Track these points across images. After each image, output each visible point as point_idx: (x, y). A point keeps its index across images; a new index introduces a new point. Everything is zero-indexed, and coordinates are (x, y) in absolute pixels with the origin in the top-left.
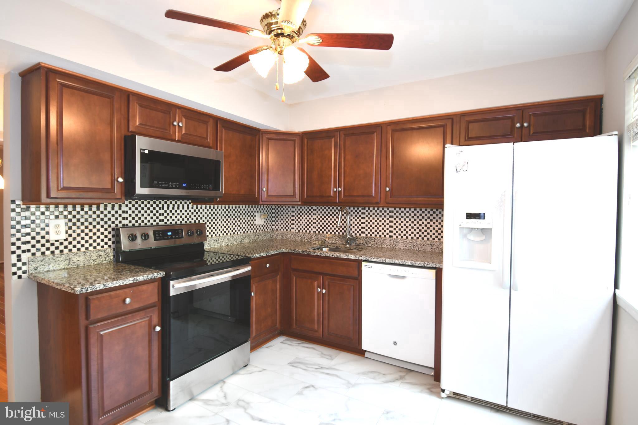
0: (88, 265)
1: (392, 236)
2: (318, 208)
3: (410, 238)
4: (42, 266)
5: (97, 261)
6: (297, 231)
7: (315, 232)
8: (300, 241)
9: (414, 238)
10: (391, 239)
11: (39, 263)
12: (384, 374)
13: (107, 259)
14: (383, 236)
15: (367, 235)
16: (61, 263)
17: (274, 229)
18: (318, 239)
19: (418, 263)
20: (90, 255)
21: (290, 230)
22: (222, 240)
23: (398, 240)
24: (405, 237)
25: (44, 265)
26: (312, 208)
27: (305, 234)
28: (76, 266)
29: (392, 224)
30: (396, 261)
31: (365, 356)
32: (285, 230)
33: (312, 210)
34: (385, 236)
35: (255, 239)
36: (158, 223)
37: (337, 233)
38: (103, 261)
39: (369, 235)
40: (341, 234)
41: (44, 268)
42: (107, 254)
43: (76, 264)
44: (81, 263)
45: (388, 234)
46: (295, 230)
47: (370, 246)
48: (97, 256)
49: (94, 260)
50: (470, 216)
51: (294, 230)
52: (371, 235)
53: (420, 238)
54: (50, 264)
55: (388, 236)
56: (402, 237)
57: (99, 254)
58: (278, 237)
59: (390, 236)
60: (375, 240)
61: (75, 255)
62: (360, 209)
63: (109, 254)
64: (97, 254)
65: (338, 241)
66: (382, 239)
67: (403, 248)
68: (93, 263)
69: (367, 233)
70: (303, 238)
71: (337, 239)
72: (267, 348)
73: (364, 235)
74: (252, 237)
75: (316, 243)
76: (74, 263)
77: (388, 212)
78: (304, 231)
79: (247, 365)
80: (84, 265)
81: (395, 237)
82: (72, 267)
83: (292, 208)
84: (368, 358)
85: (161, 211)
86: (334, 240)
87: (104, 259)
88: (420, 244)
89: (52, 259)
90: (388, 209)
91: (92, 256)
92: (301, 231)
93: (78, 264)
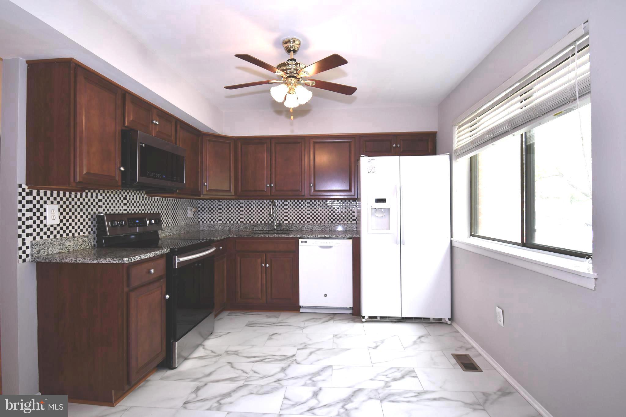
0: (76, 250)
1: (310, 222)
2: (245, 202)
3: (323, 222)
4: (43, 250)
5: (82, 246)
6: (225, 222)
7: (243, 222)
8: (228, 230)
9: (326, 222)
10: (309, 223)
11: (41, 246)
12: (320, 319)
13: (89, 244)
14: (302, 222)
15: (289, 222)
16: (57, 247)
17: (200, 222)
18: (246, 227)
19: (341, 235)
20: (77, 240)
21: (217, 222)
22: (167, 230)
23: (314, 224)
24: (319, 222)
25: (45, 248)
26: (239, 201)
27: (233, 225)
28: (67, 251)
29: (309, 212)
30: (326, 236)
31: (301, 312)
32: (212, 222)
33: (239, 203)
34: (304, 222)
35: (188, 230)
36: (122, 212)
37: (263, 222)
38: (86, 246)
39: (291, 222)
40: (267, 222)
41: (44, 252)
42: (90, 240)
43: (67, 248)
44: (71, 248)
45: (306, 220)
46: (223, 222)
47: (293, 230)
48: (82, 242)
49: (80, 245)
50: (378, 201)
51: (221, 221)
52: (293, 222)
53: (330, 222)
54: (49, 248)
55: (306, 222)
56: (317, 222)
57: (83, 240)
58: (205, 228)
59: (308, 222)
60: (297, 226)
61: (67, 240)
62: (283, 201)
63: (91, 240)
64: (82, 239)
65: (265, 228)
66: (302, 224)
67: (318, 230)
68: (80, 248)
69: (289, 220)
70: (231, 228)
71: (263, 226)
72: (218, 320)
73: (287, 222)
74: (186, 228)
75: (248, 230)
76: (66, 247)
77: (306, 203)
78: (232, 222)
79: (212, 333)
80: (73, 249)
81: (311, 222)
82: (64, 251)
83: (219, 202)
84: (303, 312)
85: (125, 201)
86: (261, 227)
87: (87, 245)
88: (331, 226)
89: (50, 243)
90: (306, 201)
91: (79, 242)
92: (228, 222)
93: (69, 249)
